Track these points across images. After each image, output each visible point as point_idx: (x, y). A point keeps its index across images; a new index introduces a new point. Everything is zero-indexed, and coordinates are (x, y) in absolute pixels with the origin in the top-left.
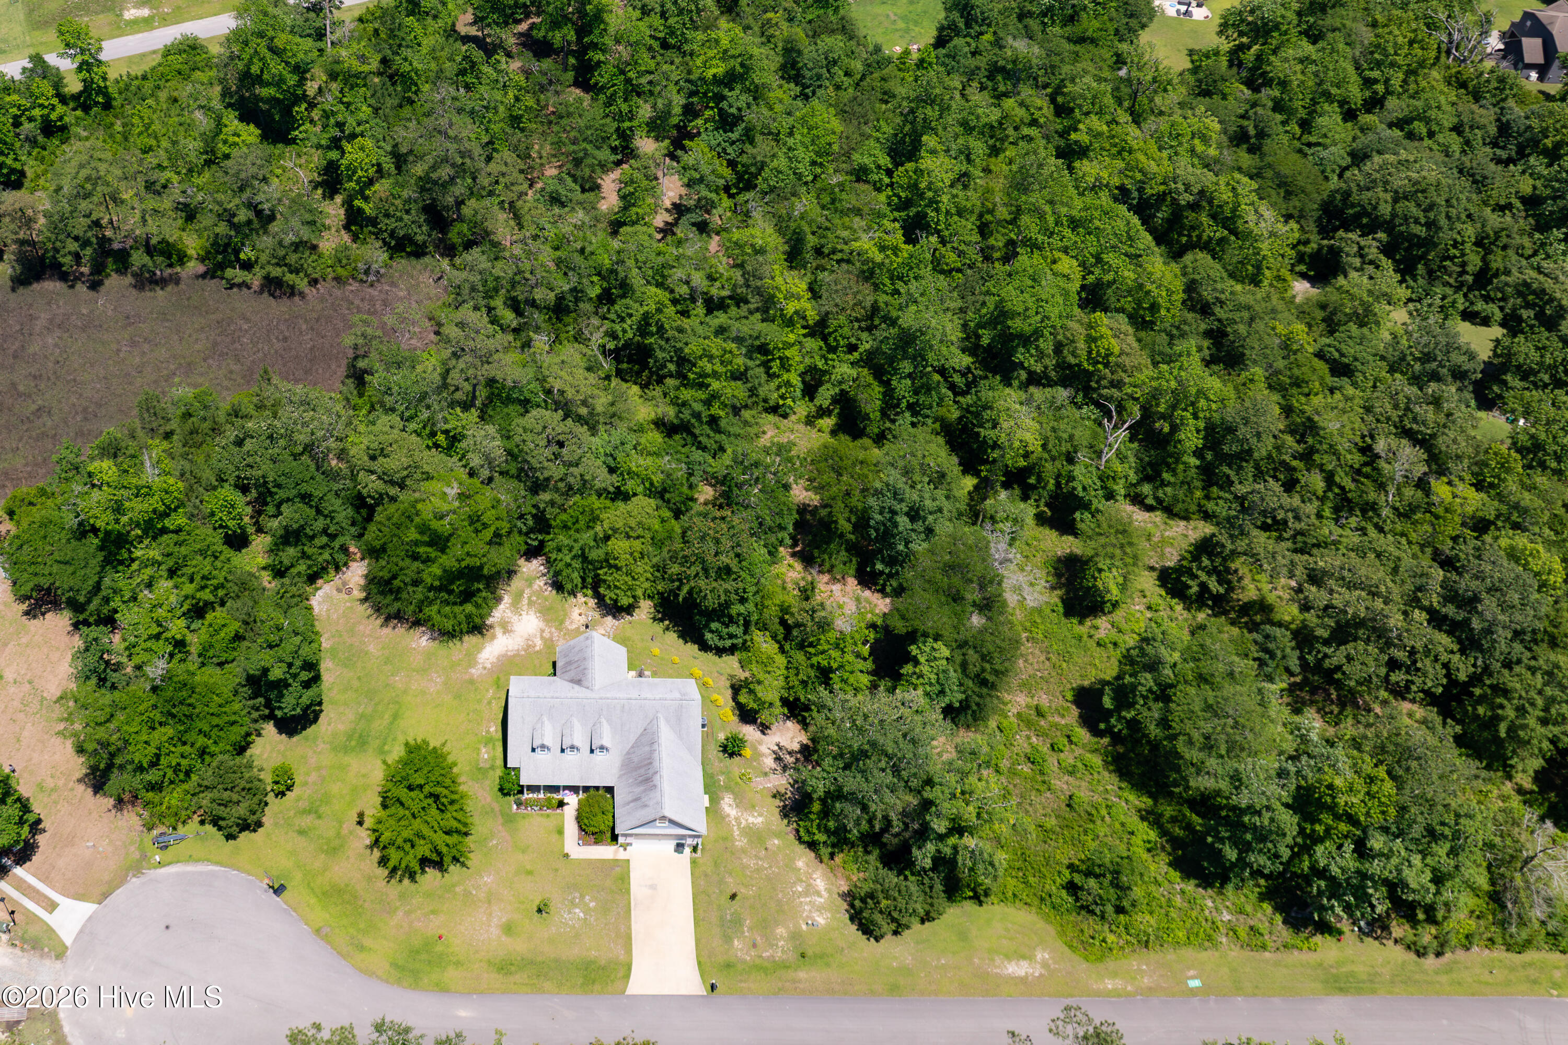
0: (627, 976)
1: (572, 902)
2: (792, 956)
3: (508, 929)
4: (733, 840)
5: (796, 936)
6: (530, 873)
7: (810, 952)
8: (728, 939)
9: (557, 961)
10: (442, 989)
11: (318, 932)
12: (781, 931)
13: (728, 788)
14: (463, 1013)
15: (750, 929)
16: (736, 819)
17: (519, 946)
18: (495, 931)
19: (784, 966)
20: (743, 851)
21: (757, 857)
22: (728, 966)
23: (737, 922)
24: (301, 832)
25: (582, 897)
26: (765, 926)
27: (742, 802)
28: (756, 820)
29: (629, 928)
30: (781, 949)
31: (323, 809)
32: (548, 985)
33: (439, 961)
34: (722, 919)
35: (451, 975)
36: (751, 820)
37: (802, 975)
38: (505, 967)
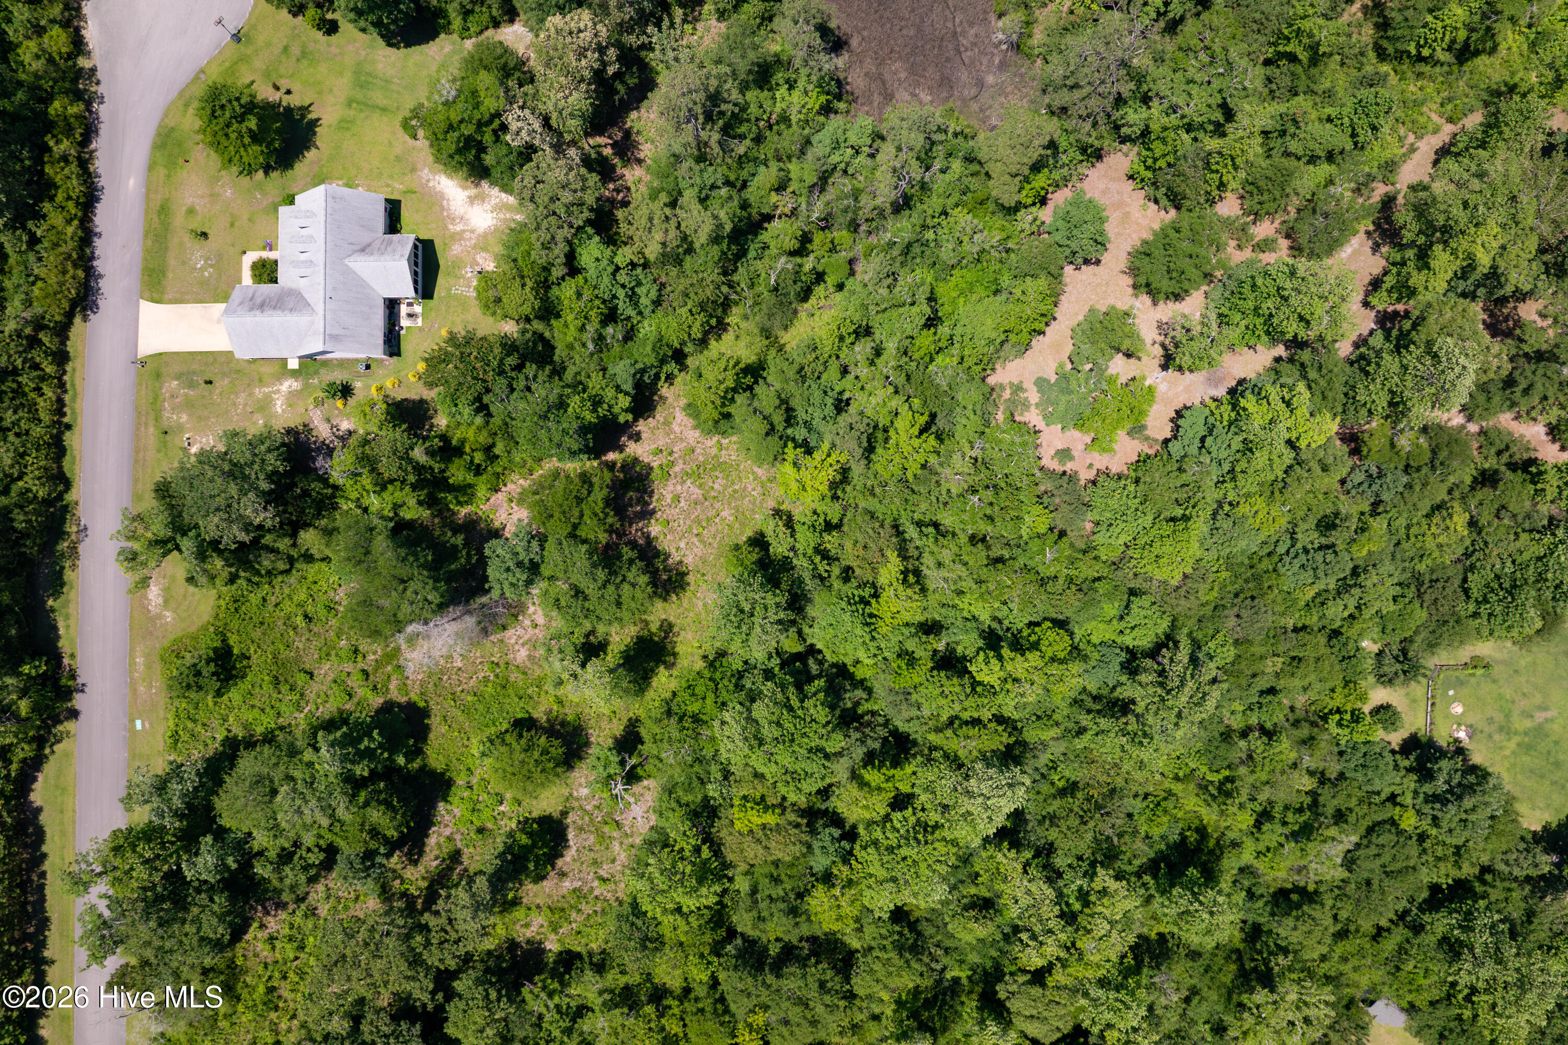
0: (153, 300)
1: (209, 258)
2: (165, 424)
3: (191, 211)
4: (260, 387)
5: (180, 428)
6: (232, 225)
7: (168, 437)
8: (178, 377)
9: (167, 248)
10: (151, 166)
11: (202, 71)
12: (184, 418)
13: (306, 386)
14: (131, 182)
15: (186, 395)
16: (278, 391)
17: (179, 220)
18: (189, 201)
19: (157, 419)
20: (251, 394)
21: (245, 405)
22: (158, 375)
23: (191, 385)
24: (286, 49)
25: (211, 266)
26: (189, 405)
27: (293, 396)
28: (279, 406)
29: (188, 302)
30: (170, 417)
31: (305, 62)
32: (149, 242)
33: (171, 165)
34: (194, 373)
35: (162, 172)
36: (279, 403)
37: (151, 430)
38: (164, 210)
